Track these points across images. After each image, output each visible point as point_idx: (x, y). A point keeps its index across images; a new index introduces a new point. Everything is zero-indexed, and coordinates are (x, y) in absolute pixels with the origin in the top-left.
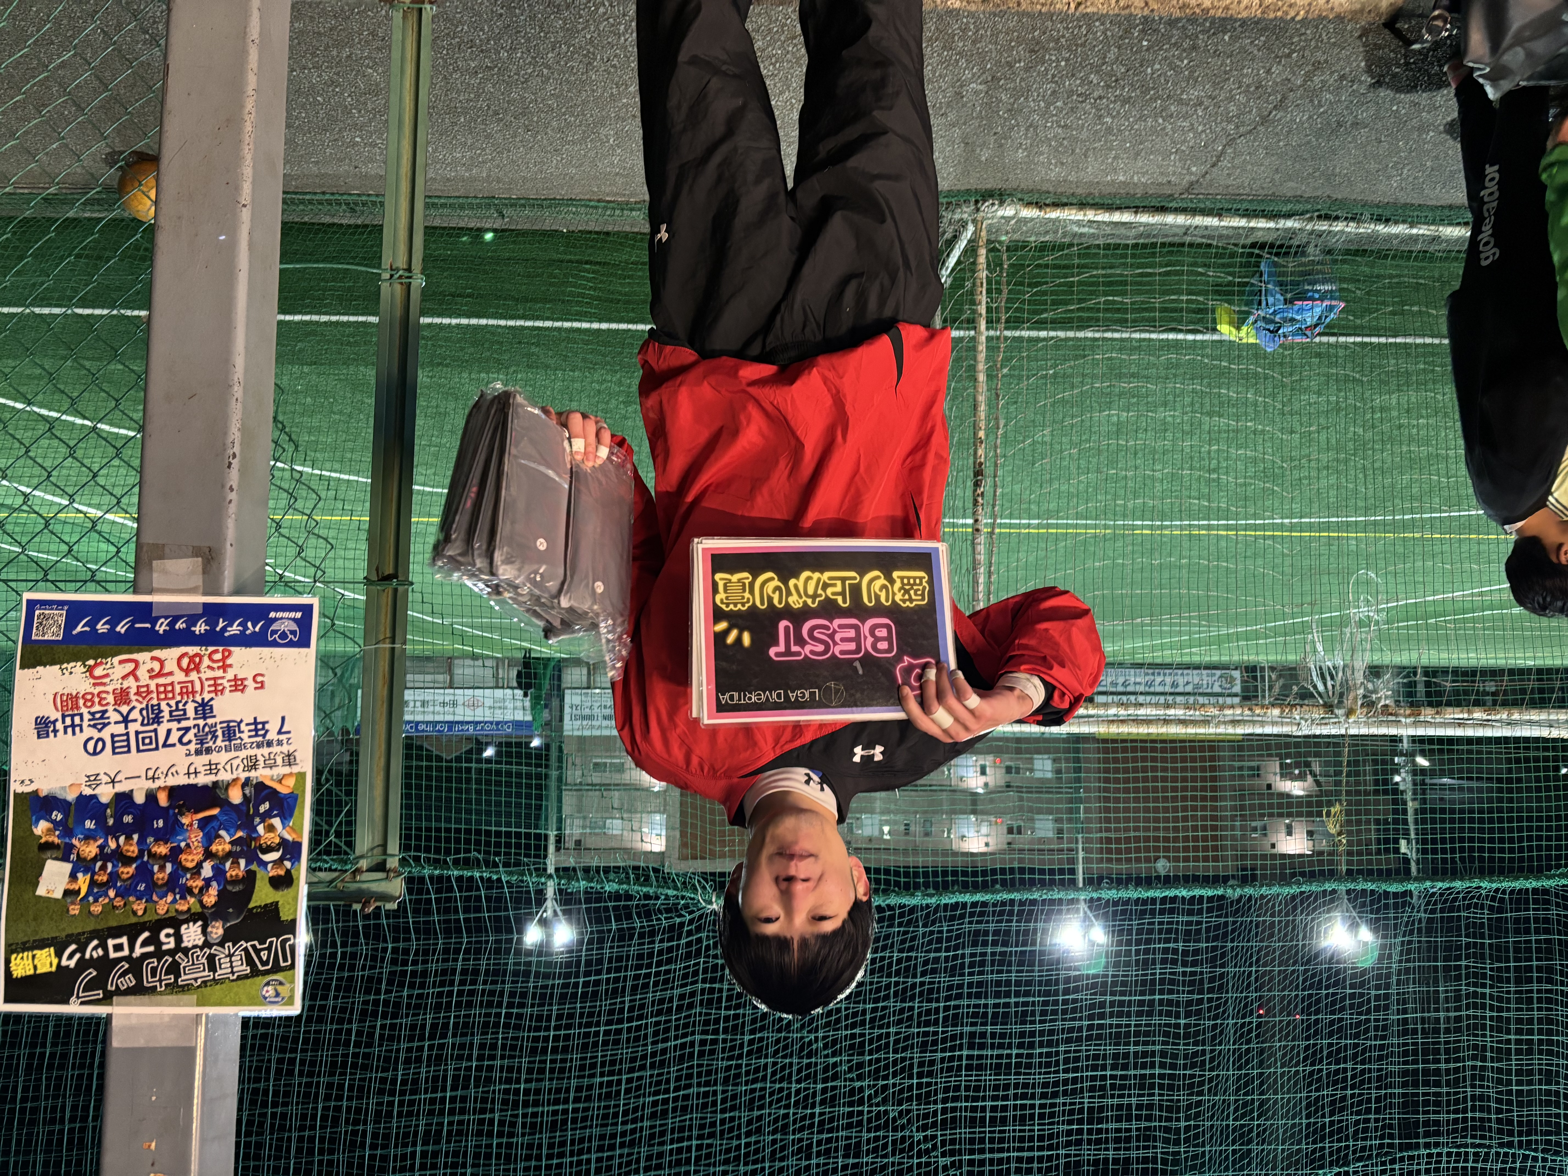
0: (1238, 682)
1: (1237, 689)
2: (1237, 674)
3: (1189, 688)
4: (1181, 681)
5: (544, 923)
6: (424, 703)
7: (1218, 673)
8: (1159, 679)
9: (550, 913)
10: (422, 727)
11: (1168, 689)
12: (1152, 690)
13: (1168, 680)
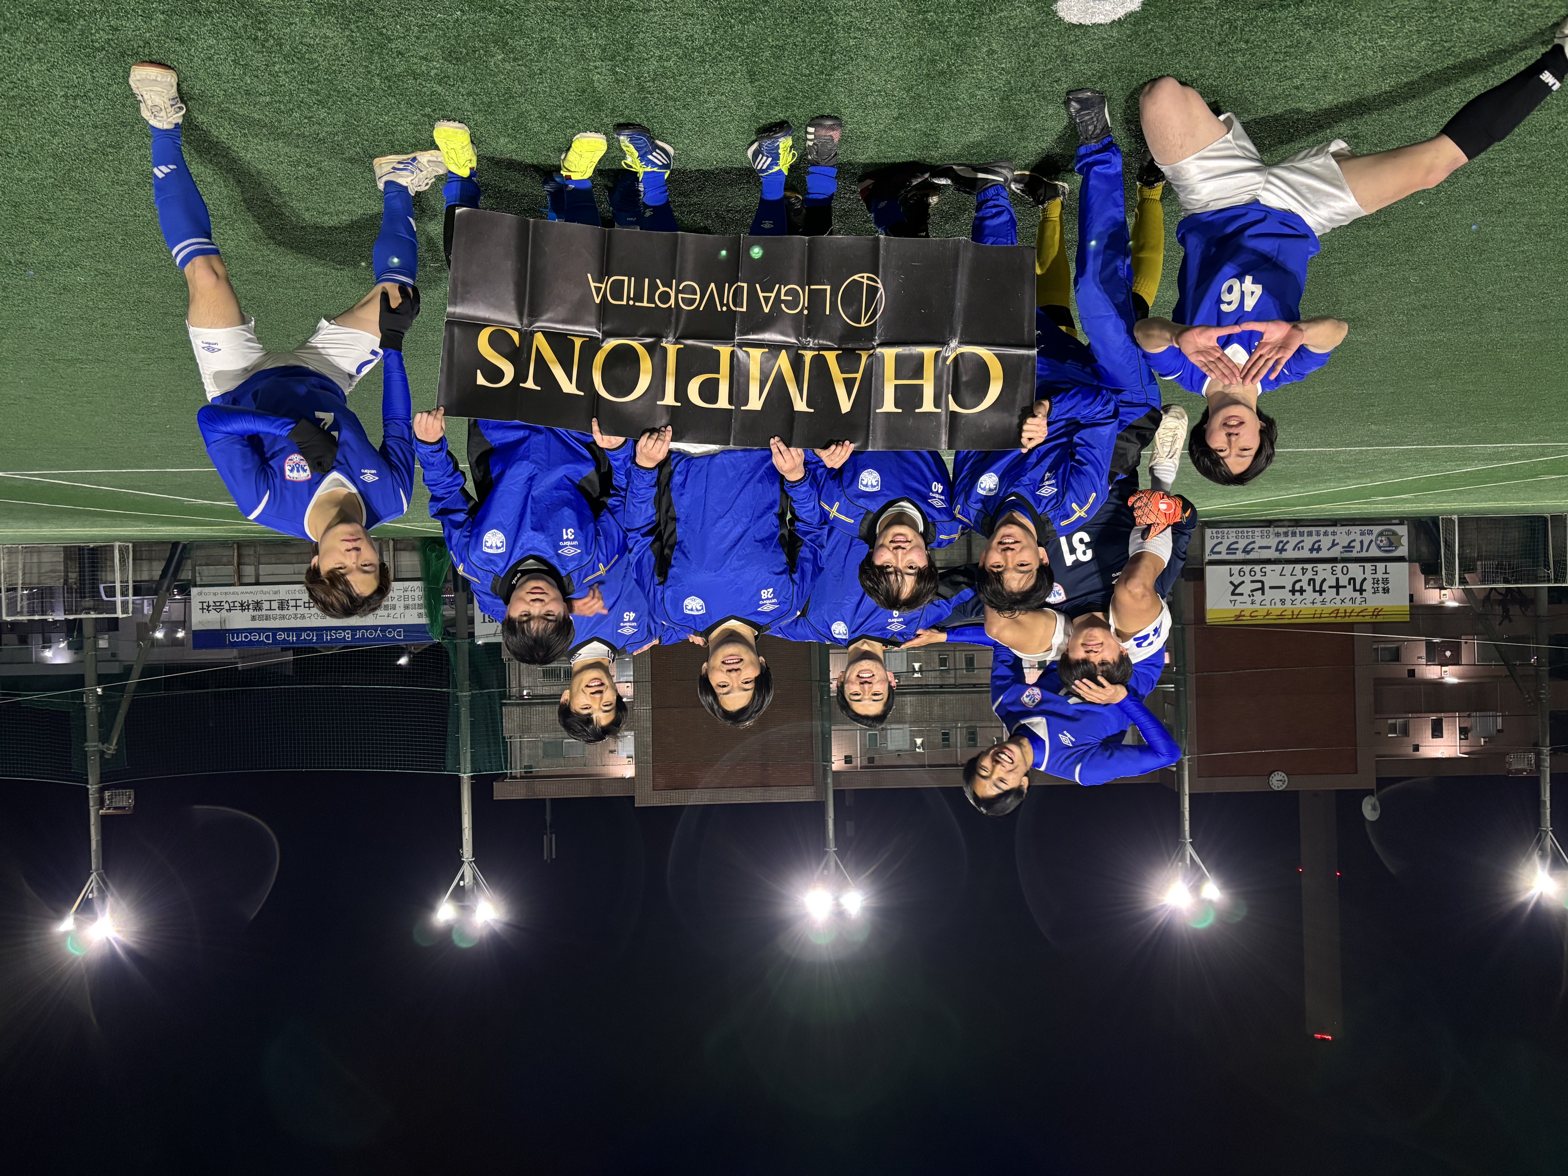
0: (1405, 541)
1: (1403, 550)
2: (1403, 530)
3: (1336, 552)
4: (1326, 542)
5: (460, 895)
6: (283, 604)
7: (1377, 529)
8: (1293, 541)
9: (468, 881)
10: (281, 636)
11: (1305, 554)
12: (1285, 555)
13: (1308, 542)
